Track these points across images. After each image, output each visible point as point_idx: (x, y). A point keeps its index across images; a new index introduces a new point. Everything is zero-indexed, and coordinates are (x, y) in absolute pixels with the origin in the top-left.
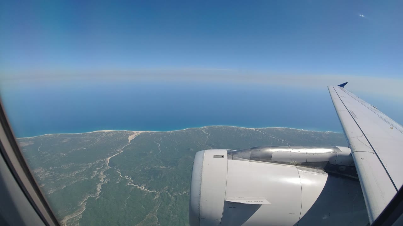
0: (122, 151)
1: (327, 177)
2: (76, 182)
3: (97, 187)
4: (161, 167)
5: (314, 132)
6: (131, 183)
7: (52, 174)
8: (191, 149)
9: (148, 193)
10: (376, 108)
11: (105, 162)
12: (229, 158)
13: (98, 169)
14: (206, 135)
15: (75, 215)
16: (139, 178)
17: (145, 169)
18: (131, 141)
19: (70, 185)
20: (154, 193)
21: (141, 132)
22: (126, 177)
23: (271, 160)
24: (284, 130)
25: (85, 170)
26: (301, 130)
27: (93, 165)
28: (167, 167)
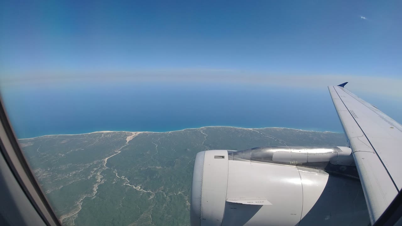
0: (120, 152)
1: (328, 177)
2: (73, 183)
3: (93, 187)
4: (157, 168)
5: (312, 132)
6: (127, 183)
7: (50, 174)
8: (188, 149)
9: (144, 193)
10: (377, 108)
11: (103, 162)
12: (230, 159)
13: (95, 169)
14: (204, 135)
15: (71, 215)
16: (135, 178)
17: (142, 169)
18: (129, 141)
19: (67, 185)
20: (149, 193)
21: (139, 133)
22: (123, 177)
23: (272, 160)
24: (282, 130)
25: (82, 170)
26: (299, 130)
27: (91, 166)
28: (164, 167)
